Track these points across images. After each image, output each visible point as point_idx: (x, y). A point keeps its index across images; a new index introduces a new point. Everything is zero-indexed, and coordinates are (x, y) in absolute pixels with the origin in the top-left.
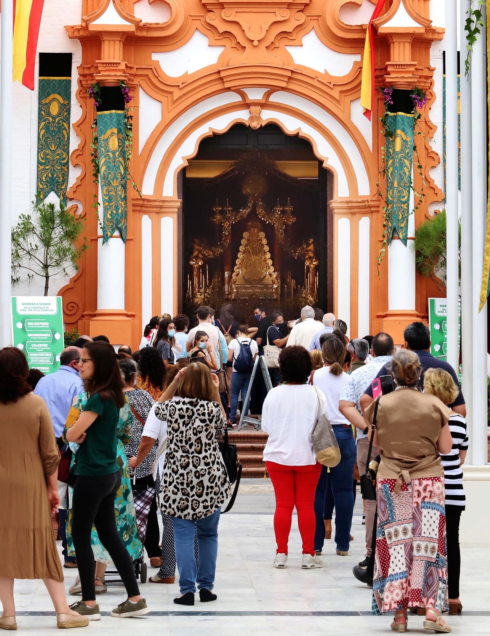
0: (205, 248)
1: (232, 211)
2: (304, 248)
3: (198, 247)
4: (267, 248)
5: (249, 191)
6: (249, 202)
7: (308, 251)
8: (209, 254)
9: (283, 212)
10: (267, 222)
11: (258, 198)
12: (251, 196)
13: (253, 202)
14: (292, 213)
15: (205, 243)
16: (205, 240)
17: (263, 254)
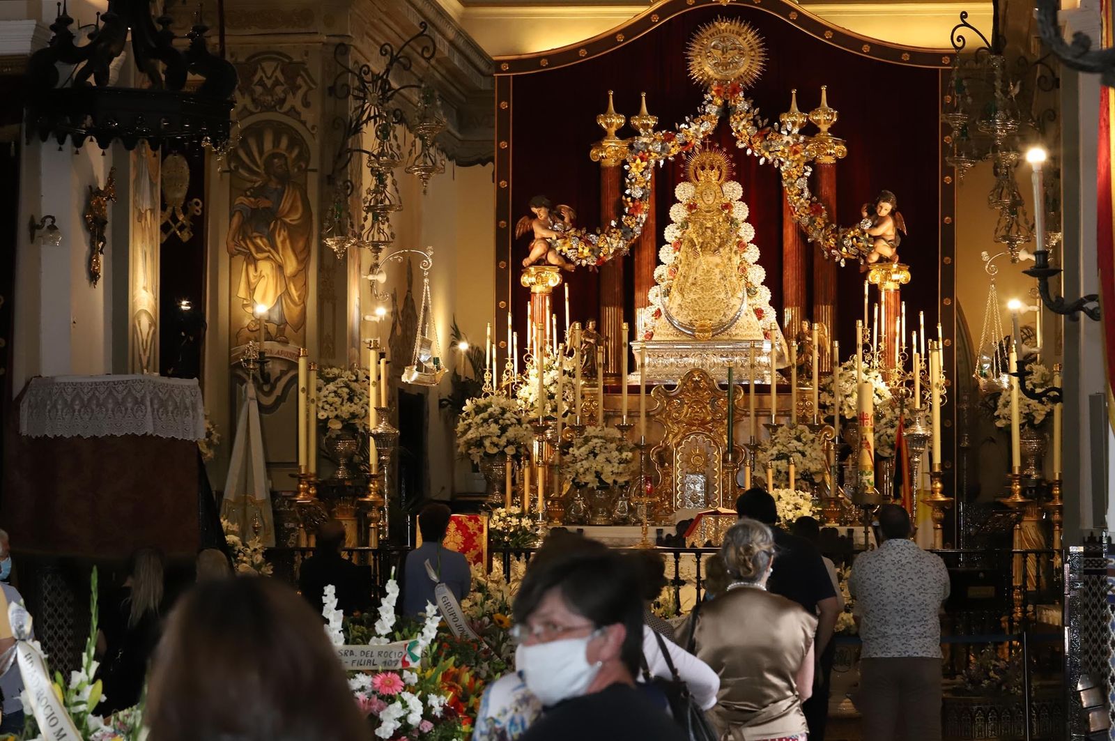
0: (563, 236)
1: (656, 129)
2: (864, 233)
3: (545, 234)
4: (748, 232)
5: (711, 73)
6: (710, 102)
7: (876, 238)
8: (582, 254)
9: (810, 130)
10: (762, 161)
11: (735, 91)
12: (714, 86)
13: (719, 102)
14: (834, 130)
15: (566, 220)
16: (566, 212)
17: (735, 247)
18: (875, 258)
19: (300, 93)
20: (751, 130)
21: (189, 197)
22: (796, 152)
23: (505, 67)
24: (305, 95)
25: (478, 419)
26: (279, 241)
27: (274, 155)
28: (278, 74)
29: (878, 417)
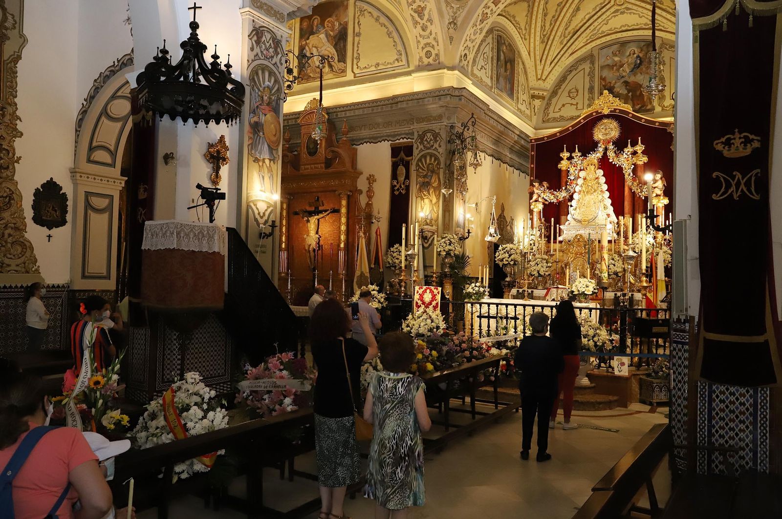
1: (580, 156)
3: (538, 191)
4: (605, 187)
5: (601, 137)
6: (600, 147)
7: (655, 188)
8: (550, 197)
9: (634, 153)
10: (617, 165)
11: (609, 142)
12: (602, 142)
13: (603, 146)
14: (643, 152)
15: (545, 187)
16: (545, 184)
17: (600, 192)
18: (654, 195)
19: (438, 143)
20: (614, 155)
21: (405, 180)
22: (628, 160)
23: (533, 141)
24: (439, 144)
25: (502, 252)
26: (431, 192)
27: (430, 164)
28: (432, 137)
29: (647, 251)
